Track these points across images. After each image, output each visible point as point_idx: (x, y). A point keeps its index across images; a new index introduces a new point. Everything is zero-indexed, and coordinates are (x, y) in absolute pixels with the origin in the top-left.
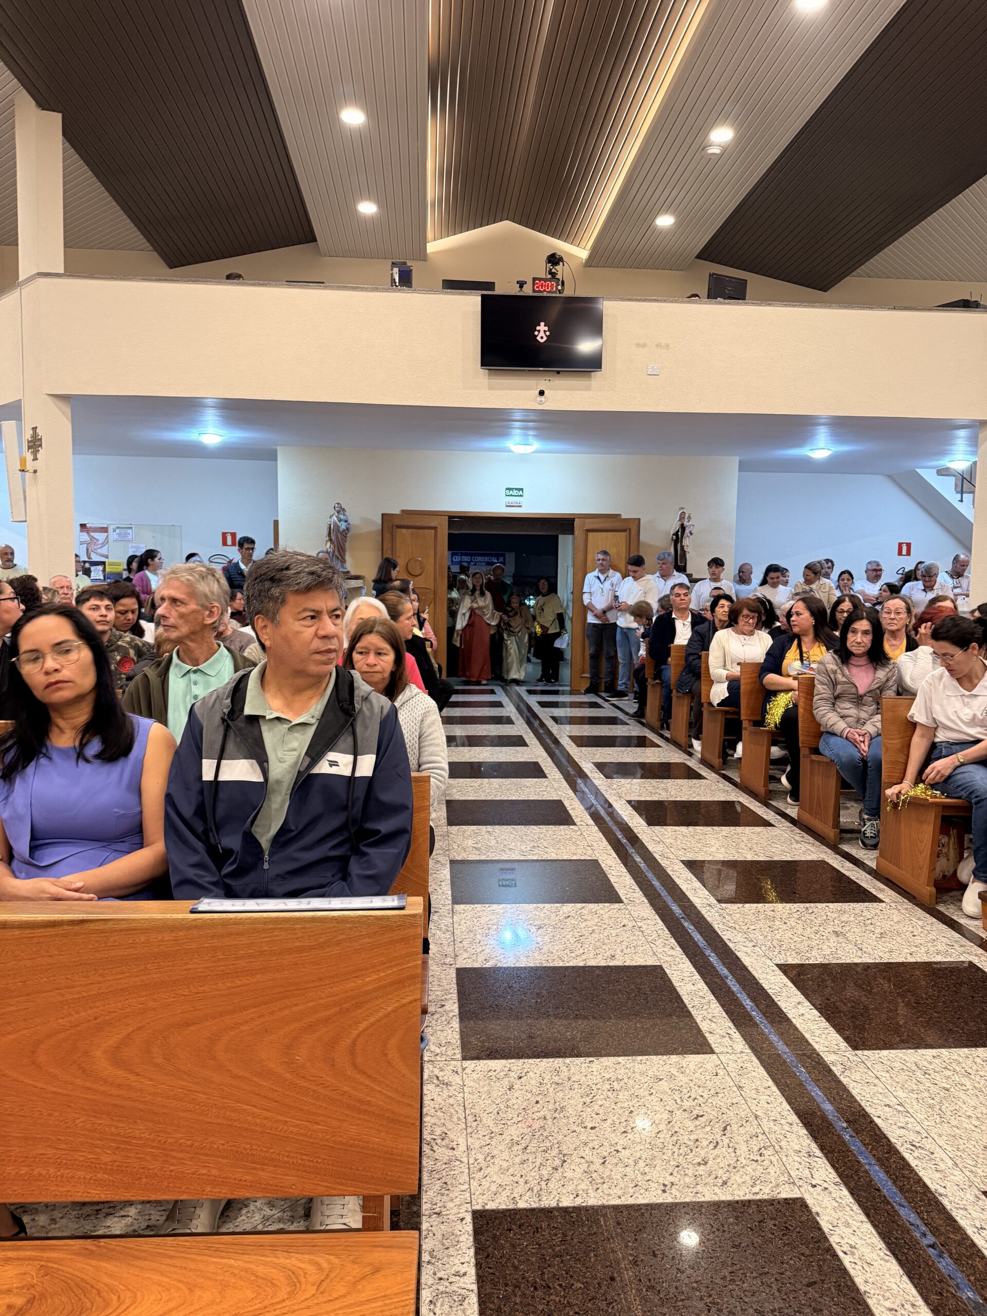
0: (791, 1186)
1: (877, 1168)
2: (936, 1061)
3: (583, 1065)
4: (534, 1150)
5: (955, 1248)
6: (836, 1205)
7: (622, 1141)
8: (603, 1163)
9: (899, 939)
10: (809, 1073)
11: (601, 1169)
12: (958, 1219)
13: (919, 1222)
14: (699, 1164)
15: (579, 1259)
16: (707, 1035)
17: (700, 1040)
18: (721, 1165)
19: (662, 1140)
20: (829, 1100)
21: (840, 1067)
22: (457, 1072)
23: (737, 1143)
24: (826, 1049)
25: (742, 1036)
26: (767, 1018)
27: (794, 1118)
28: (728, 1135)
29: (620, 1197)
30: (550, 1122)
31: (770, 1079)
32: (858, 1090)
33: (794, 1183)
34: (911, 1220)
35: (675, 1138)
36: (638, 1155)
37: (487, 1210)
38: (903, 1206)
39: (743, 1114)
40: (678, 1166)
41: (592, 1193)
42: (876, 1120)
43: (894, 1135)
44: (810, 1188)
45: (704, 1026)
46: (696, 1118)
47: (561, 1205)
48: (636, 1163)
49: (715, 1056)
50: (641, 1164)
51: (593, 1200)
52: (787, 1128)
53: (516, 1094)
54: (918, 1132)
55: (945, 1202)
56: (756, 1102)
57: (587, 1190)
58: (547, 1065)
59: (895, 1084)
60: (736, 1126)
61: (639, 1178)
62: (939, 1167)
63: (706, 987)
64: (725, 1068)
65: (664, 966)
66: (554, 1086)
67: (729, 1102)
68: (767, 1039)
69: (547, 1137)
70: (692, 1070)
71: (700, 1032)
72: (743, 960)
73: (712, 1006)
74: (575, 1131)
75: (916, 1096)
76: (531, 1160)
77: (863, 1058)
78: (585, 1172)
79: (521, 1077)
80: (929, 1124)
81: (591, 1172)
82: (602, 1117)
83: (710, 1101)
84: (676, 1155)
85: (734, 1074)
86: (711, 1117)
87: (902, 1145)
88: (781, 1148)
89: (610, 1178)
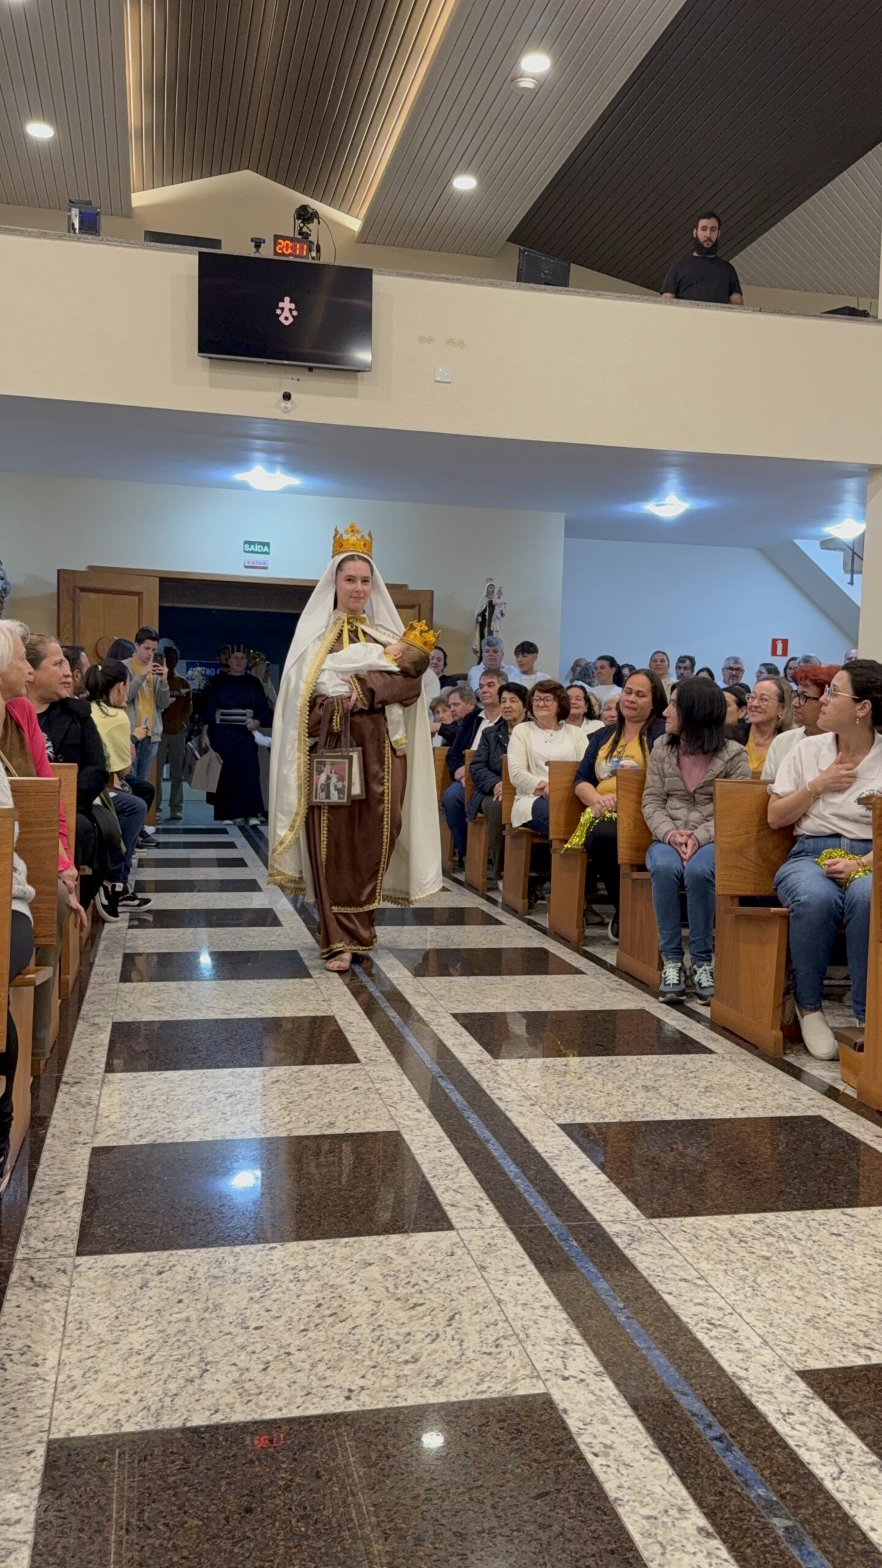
0: (534, 1380)
1: (658, 1352)
2: (757, 1227)
3: (259, 1253)
4: (162, 1359)
5: (750, 1439)
6: (593, 1398)
7: (297, 1341)
8: (265, 1370)
9: (729, 1093)
10: (584, 1246)
11: (259, 1377)
12: (759, 1405)
13: (705, 1411)
14: (407, 1362)
15: (202, 1491)
16: (447, 1208)
17: (437, 1214)
18: (438, 1361)
19: (356, 1337)
20: (604, 1278)
21: (626, 1239)
22: (64, 1272)
23: (466, 1334)
24: (610, 1218)
25: (497, 1207)
26: (535, 1185)
27: (552, 1300)
28: (455, 1324)
29: (280, 1410)
30: (194, 1324)
31: (526, 1257)
32: (646, 1265)
33: (539, 1377)
34: (695, 1410)
35: (377, 1333)
36: (319, 1356)
38: (686, 1395)
39: (481, 1300)
40: (374, 1367)
41: (239, 1407)
42: (667, 1298)
43: (687, 1313)
44: (560, 1381)
45: (444, 1198)
46: (413, 1308)
47: (188, 1424)
49: (453, 1233)
50: (321, 1367)
51: (240, 1415)
52: (540, 1312)
53: (149, 1294)
54: (720, 1309)
55: (745, 1387)
56: (501, 1284)
57: (233, 1403)
58: (206, 1256)
59: (697, 1255)
60: (469, 1314)
61: (314, 1385)
62: (742, 1348)
63: (456, 1154)
64: (465, 1246)
65: (403, 1132)
66: (209, 1280)
67: (463, 1286)
68: (531, 1210)
69: (185, 1343)
70: (419, 1250)
71: (437, 1205)
72: (514, 1121)
73: (461, 1175)
74: (230, 1333)
75: (724, 1267)
76: (155, 1371)
77: (660, 1227)
78: (235, 1382)
79: (161, 1273)
80: (737, 1298)
81: (244, 1382)
82: (274, 1313)
83: (437, 1286)
84: (375, 1352)
85: (478, 1253)
86: (435, 1305)
87: (696, 1324)
88: (527, 1336)
89: (271, 1386)
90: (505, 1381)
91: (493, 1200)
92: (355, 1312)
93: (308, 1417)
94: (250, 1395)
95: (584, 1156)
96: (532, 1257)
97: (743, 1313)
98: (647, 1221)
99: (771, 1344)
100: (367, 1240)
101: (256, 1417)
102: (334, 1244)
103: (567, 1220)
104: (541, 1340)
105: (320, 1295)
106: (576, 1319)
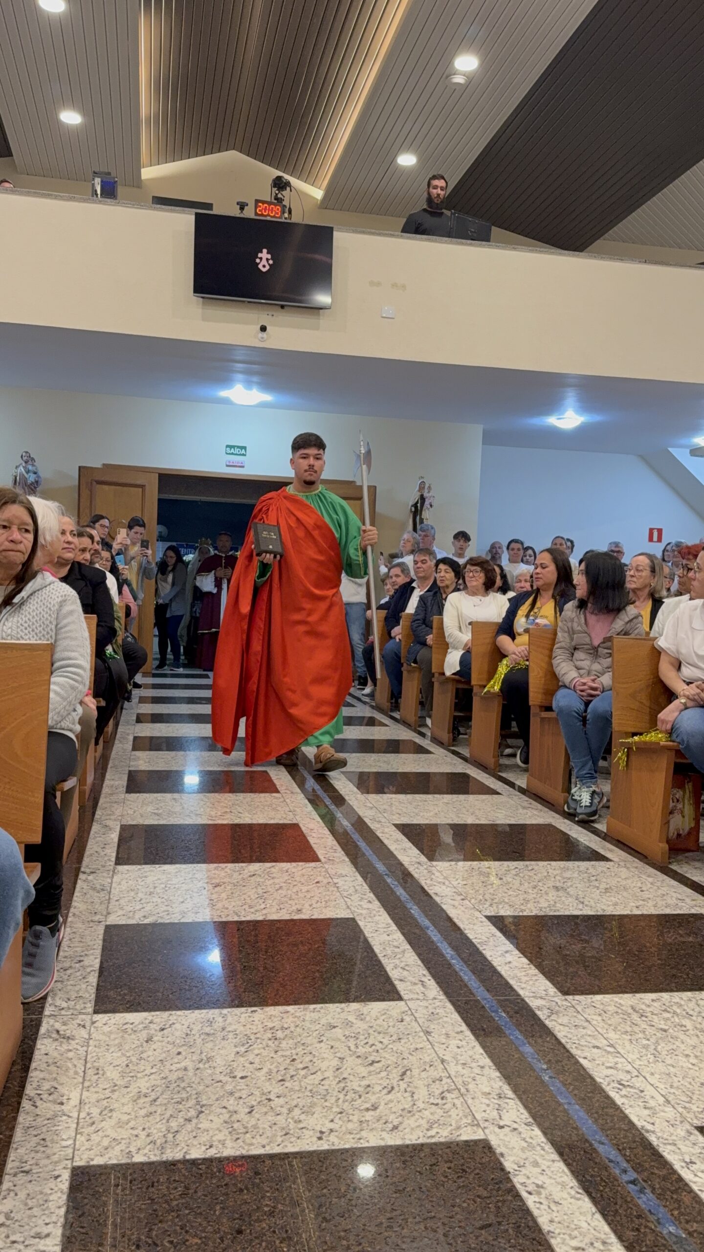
0: (475, 1128)
1: (578, 1107)
2: (655, 1004)
3: (243, 1016)
4: (165, 1101)
6: (525, 1145)
7: (277, 1089)
8: (250, 1113)
9: (625, 894)
10: (511, 1017)
11: (246, 1118)
12: (665, 1155)
13: (620, 1159)
14: (367, 1110)
16: (396, 983)
17: (388, 988)
18: (394, 1109)
19: (326, 1087)
20: (529, 1043)
21: (546, 1012)
22: (84, 1026)
23: (416, 1087)
24: (532, 995)
25: (438, 983)
26: (468, 966)
27: (487, 1061)
28: (406, 1079)
29: (264, 1147)
30: (191, 1073)
31: (463, 1024)
32: (564, 1033)
33: (478, 1125)
34: (611, 1157)
35: (342, 1085)
36: (295, 1103)
37: (93, 1166)
38: (603, 1144)
39: (427, 1059)
40: (341, 1113)
41: (229, 1143)
42: (582, 1061)
43: (600, 1075)
44: (497, 1130)
45: (394, 974)
46: (371, 1064)
47: (188, 1157)
48: (290, 1111)
49: (402, 1003)
50: (297, 1112)
51: (230, 1150)
52: (477, 1070)
53: (154, 1047)
54: (628, 1072)
55: (652, 1139)
56: (444, 1046)
57: (225, 1140)
58: (199, 1016)
59: (606, 1026)
60: (417, 1070)
61: (291, 1126)
62: (648, 1105)
63: (402, 938)
64: (412, 1014)
65: (357, 918)
66: (202, 1037)
67: (413, 1047)
68: (466, 986)
69: (184, 1088)
70: (374, 1016)
71: (388, 979)
72: (448, 912)
73: (407, 955)
74: (220, 1081)
75: (629, 1037)
76: (159, 1112)
77: (574, 1003)
78: (226, 1122)
79: (163, 1030)
80: (641, 1063)
81: (233, 1122)
82: (257, 1066)
83: (390, 1046)
84: (341, 1101)
85: (423, 1020)
86: (389, 1062)
87: (609, 1084)
88: (468, 1091)
89: (255, 1127)
90: (450, 1128)
91: (434, 976)
92: (324, 1065)
93: (287, 1154)
94: (238, 1134)
95: (507, 942)
96: (468, 1025)
97: (648, 1076)
98: (563, 998)
99: (672, 1102)
100: (332, 1007)
101: (244, 1152)
102: (305, 1009)
103: (496, 995)
104: (479, 1094)
105: (294, 1052)
106: (507, 1077)
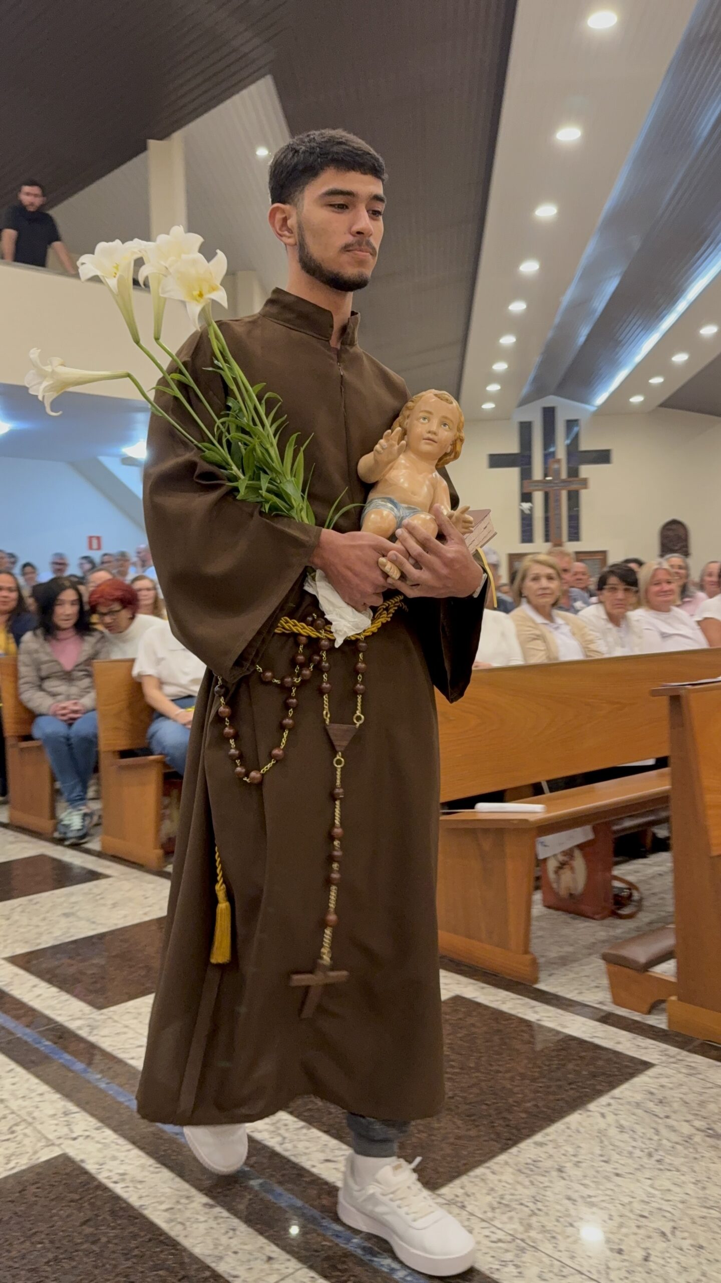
0: (51, 1147)
6: (99, 1146)
10: (55, 1043)
20: (79, 1061)
21: (87, 1030)
24: (70, 1018)
27: (44, 1088)
31: (12, 1062)
32: (108, 1044)
33: (53, 1144)
44: (71, 1142)
52: (38, 1099)
68: (3, 1028)
77: (110, 1014)
90: (29, 1155)
95: (32, 977)
98: (100, 1013)
103: (36, 1028)
104: (45, 1118)
106: (68, 1095)
